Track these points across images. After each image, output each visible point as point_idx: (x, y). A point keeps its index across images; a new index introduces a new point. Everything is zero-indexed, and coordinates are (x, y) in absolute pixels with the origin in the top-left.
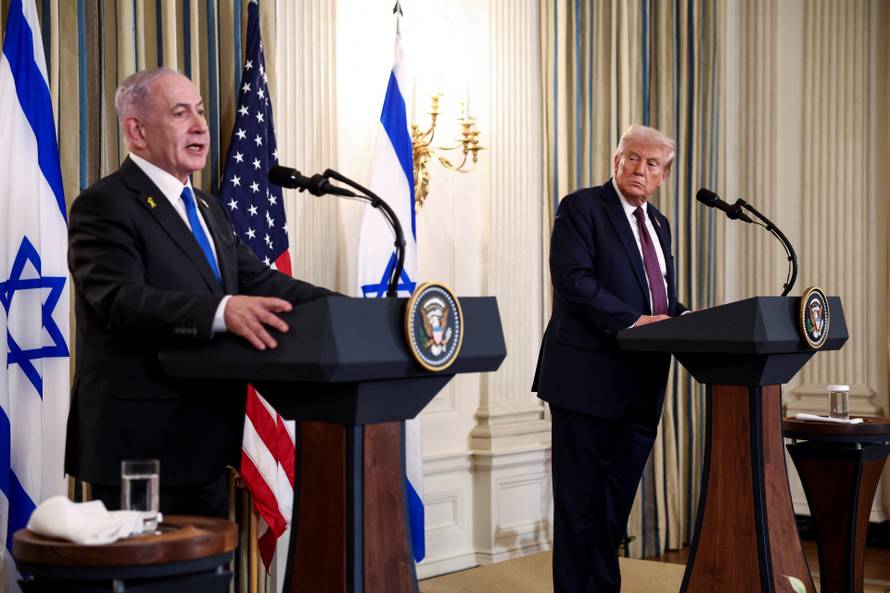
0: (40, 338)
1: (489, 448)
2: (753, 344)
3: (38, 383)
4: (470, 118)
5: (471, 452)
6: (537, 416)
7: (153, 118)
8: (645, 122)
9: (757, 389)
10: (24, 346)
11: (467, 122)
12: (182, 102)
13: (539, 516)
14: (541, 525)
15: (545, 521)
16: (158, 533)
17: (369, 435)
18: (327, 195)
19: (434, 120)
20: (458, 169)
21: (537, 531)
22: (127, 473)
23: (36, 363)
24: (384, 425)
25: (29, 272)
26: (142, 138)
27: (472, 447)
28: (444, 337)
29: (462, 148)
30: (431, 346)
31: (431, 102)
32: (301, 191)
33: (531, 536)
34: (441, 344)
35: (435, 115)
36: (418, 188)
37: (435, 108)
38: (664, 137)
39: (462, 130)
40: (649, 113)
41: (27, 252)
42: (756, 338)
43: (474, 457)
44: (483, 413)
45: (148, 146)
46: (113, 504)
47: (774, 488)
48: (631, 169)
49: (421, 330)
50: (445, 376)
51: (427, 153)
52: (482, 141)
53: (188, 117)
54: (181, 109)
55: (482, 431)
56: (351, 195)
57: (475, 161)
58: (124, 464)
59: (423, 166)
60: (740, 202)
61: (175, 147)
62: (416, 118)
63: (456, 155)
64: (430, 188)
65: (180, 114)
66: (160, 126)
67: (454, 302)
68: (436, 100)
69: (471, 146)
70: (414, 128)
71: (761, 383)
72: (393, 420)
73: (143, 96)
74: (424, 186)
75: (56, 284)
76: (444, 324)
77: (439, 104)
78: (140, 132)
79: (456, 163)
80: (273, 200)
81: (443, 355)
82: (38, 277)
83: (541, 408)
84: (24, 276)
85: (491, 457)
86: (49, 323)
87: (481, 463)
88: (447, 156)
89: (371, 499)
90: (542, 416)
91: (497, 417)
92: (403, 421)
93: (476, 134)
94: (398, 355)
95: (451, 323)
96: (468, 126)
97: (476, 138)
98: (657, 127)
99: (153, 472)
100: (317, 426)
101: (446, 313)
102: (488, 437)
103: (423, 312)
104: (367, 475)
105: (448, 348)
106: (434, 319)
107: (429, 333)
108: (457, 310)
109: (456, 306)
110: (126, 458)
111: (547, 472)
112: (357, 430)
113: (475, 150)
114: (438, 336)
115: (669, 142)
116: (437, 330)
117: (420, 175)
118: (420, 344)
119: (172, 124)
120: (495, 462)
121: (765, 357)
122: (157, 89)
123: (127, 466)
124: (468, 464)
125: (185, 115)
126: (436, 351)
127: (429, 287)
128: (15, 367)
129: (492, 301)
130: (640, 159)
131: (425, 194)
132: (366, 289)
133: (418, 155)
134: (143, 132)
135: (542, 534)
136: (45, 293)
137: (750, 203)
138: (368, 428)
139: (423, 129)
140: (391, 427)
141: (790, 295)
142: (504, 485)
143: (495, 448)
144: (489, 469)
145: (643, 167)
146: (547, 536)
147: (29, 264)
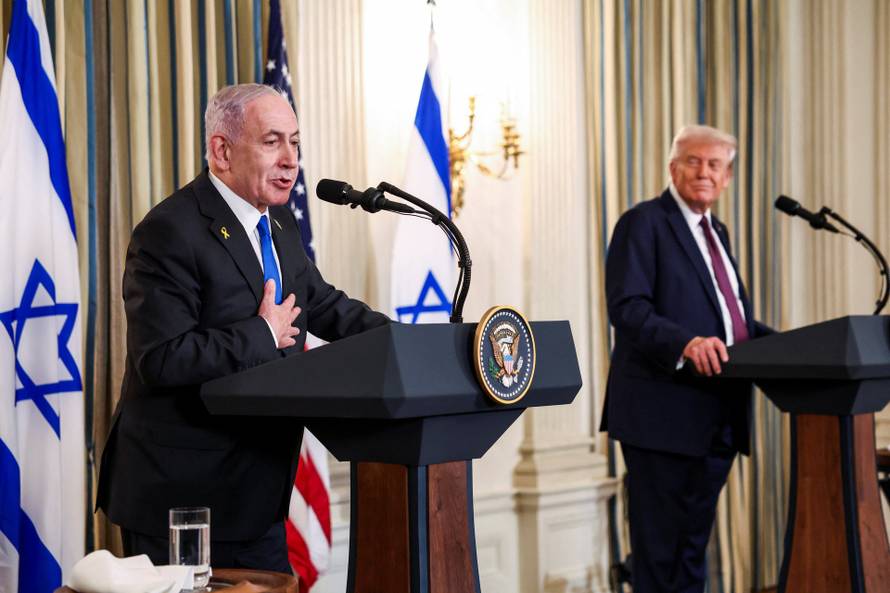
0: (58, 372)
1: (534, 485)
2: (844, 368)
3: (54, 421)
4: (510, 119)
5: (515, 491)
6: (586, 450)
7: (241, 141)
8: (701, 120)
9: (848, 419)
10: (38, 381)
11: (507, 124)
12: (276, 129)
13: (591, 561)
14: (594, 571)
15: (598, 567)
16: (209, 589)
17: (434, 476)
18: (382, 211)
19: (471, 121)
20: (499, 177)
21: (589, 578)
22: (175, 523)
23: (52, 399)
24: (450, 466)
25: (41, 298)
26: (226, 159)
27: (516, 484)
28: (515, 367)
29: (503, 152)
30: (501, 377)
31: (468, 103)
32: (353, 207)
33: (582, 583)
34: (513, 375)
35: (472, 117)
36: (454, 197)
37: (472, 108)
38: (722, 133)
39: (501, 133)
40: (705, 111)
41: (39, 276)
42: (849, 363)
43: (518, 496)
44: (527, 447)
45: (230, 169)
46: (161, 558)
47: (869, 529)
48: (691, 172)
49: (491, 359)
50: (516, 410)
51: (462, 160)
52: (523, 144)
53: (279, 147)
54: (273, 137)
55: (527, 466)
56: (410, 211)
57: (516, 166)
58: (171, 512)
59: (458, 173)
60: (825, 210)
61: (260, 177)
62: (452, 122)
63: (495, 161)
64: (466, 197)
65: (271, 142)
66: (247, 150)
67: (526, 328)
68: (473, 100)
69: (511, 150)
70: (451, 132)
71: (853, 411)
72: (459, 459)
73: (235, 116)
74: (460, 195)
75: (70, 310)
76: (515, 352)
77: (476, 103)
78: (225, 153)
79: (495, 170)
80: (298, 214)
81: (514, 386)
82: (52, 303)
83: (590, 441)
84: (36, 303)
85: (537, 496)
86: (65, 355)
87: (526, 502)
88: (487, 162)
89: (437, 547)
90: (592, 449)
91: (543, 451)
92: (469, 461)
93: (516, 137)
94: (466, 388)
95: (522, 352)
96: (508, 129)
97: (517, 142)
98: (714, 124)
99: (205, 522)
100: (376, 467)
101: (517, 341)
102: (533, 473)
103: (493, 339)
104: (432, 521)
105: (521, 378)
106: (504, 348)
107: (500, 363)
108: (530, 337)
109: (528, 332)
110: (173, 507)
111: (599, 511)
112: (421, 471)
113: (516, 155)
114: (509, 365)
115: (729, 138)
116: (509, 359)
117: (455, 184)
118: (489, 374)
119: (261, 152)
120: (543, 501)
121: (858, 382)
122: (253, 110)
123: (175, 514)
124: (512, 503)
125: (276, 144)
126: (507, 382)
127: (498, 312)
128: (28, 404)
129: (565, 325)
130: (700, 161)
131: (461, 204)
132: (401, 311)
133: (454, 161)
134: (228, 152)
135: (595, 581)
136: (58, 321)
137: (835, 210)
138: (432, 468)
139: (458, 133)
140: (457, 467)
141: (884, 312)
142: (554, 527)
143: (543, 485)
144: (534, 509)
145: (706, 170)
146: (600, 582)
147: (41, 289)
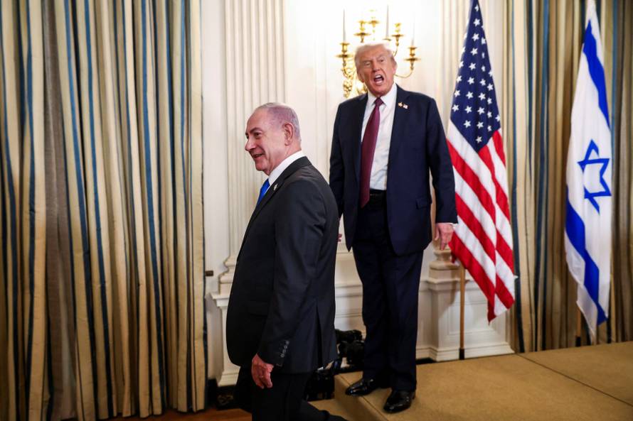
0: (599, 188)
3: (597, 207)
10: (591, 191)
23: (596, 199)
25: (593, 156)
41: (593, 146)
75: (605, 161)
82: (597, 158)
84: (591, 158)
86: (602, 181)
128: (587, 201)
136: (600, 166)
147: (593, 152)
